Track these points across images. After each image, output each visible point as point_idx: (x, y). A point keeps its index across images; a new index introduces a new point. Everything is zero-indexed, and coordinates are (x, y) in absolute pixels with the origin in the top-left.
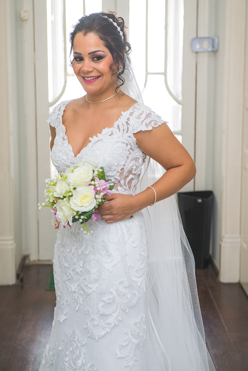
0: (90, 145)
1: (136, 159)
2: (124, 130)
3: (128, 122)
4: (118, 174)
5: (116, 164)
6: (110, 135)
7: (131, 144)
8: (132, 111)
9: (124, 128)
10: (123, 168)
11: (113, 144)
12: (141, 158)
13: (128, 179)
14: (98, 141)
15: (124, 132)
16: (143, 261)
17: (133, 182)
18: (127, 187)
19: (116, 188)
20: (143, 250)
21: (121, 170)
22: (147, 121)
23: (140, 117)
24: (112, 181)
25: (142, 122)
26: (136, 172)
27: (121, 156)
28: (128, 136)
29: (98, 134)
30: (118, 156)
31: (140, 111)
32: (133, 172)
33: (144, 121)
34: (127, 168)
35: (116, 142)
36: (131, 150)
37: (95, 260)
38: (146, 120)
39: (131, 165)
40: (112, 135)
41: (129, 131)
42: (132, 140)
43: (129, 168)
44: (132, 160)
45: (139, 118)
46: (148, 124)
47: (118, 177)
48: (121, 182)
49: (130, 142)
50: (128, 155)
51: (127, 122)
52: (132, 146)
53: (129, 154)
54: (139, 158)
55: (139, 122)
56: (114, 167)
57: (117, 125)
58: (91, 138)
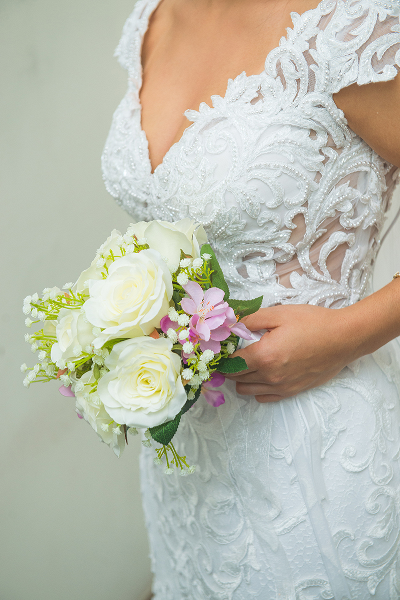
0: (189, 135)
1: (354, 179)
2: (298, 81)
3: (311, 52)
4: (285, 234)
5: (271, 203)
6: (254, 101)
7: (329, 130)
8: (328, 11)
9: (299, 75)
10: (300, 216)
11: (262, 131)
12: (373, 172)
13: (326, 248)
14: (216, 121)
15: (298, 88)
16: (390, 515)
17: (347, 255)
18: (326, 273)
19: (286, 277)
20: (389, 477)
21: (294, 220)
22: (380, 46)
23: (354, 33)
24: (265, 258)
25: (359, 52)
26: (354, 223)
27: (291, 174)
28: (314, 103)
29: (215, 98)
30: (278, 173)
31: (356, 8)
32: (344, 223)
33: (368, 48)
34: (317, 211)
35: (271, 125)
36: (332, 151)
37: (228, 505)
38: (373, 45)
39: (332, 199)
40: (260, 101)
41: (316, 87)
42: (331, 116)
43: (327, 211)
44: (336, 183)
45: (349, 37)
46: (379, 58)
47: (286, 245)
48: (300, 259)
49: (324, 123)
50: (317, 169)
51: (306, 54)
52: (334, 136)
53: (324, 162)
54: (366, 173)
55: (349, 52)
56: (266, 215)
57: (275, 62)
58: (191, 115)
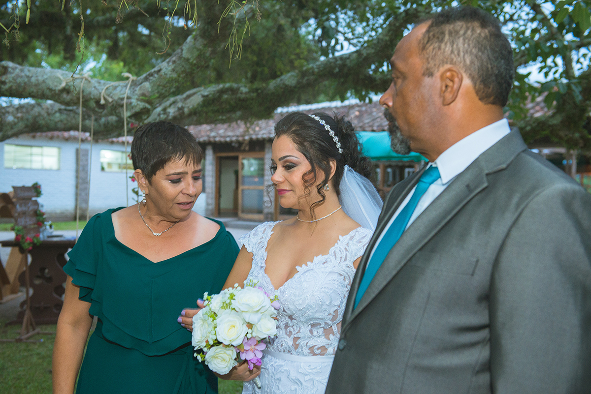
3: (347, 247)
4: (330, 317)
5: (328, 303)
6: (324, 264)
7: (350, 277)
8: (353, 236)
9: (342, 255)
10: (337, 310)
11: (327, 275)
14: (308, 271)
15: (341, 260)
21: (334, 312)
24: (320, 326)
27: (336, 293)
28: (346, 265)
29: (309, 263)
30: (332, 292)
35: (330, 272)
41: (347, 260)
42: (352, 270)
45: (360, 242)
47: (329, 322)
48: (333, 328)
49: (349, 274)
50: (344, 293)
51: (345, 249)
52: (351, 280)
53: (347, 291)
55: (360, 246)
56: (325, 307)
57: (333, 251)
58: (298, 268)
